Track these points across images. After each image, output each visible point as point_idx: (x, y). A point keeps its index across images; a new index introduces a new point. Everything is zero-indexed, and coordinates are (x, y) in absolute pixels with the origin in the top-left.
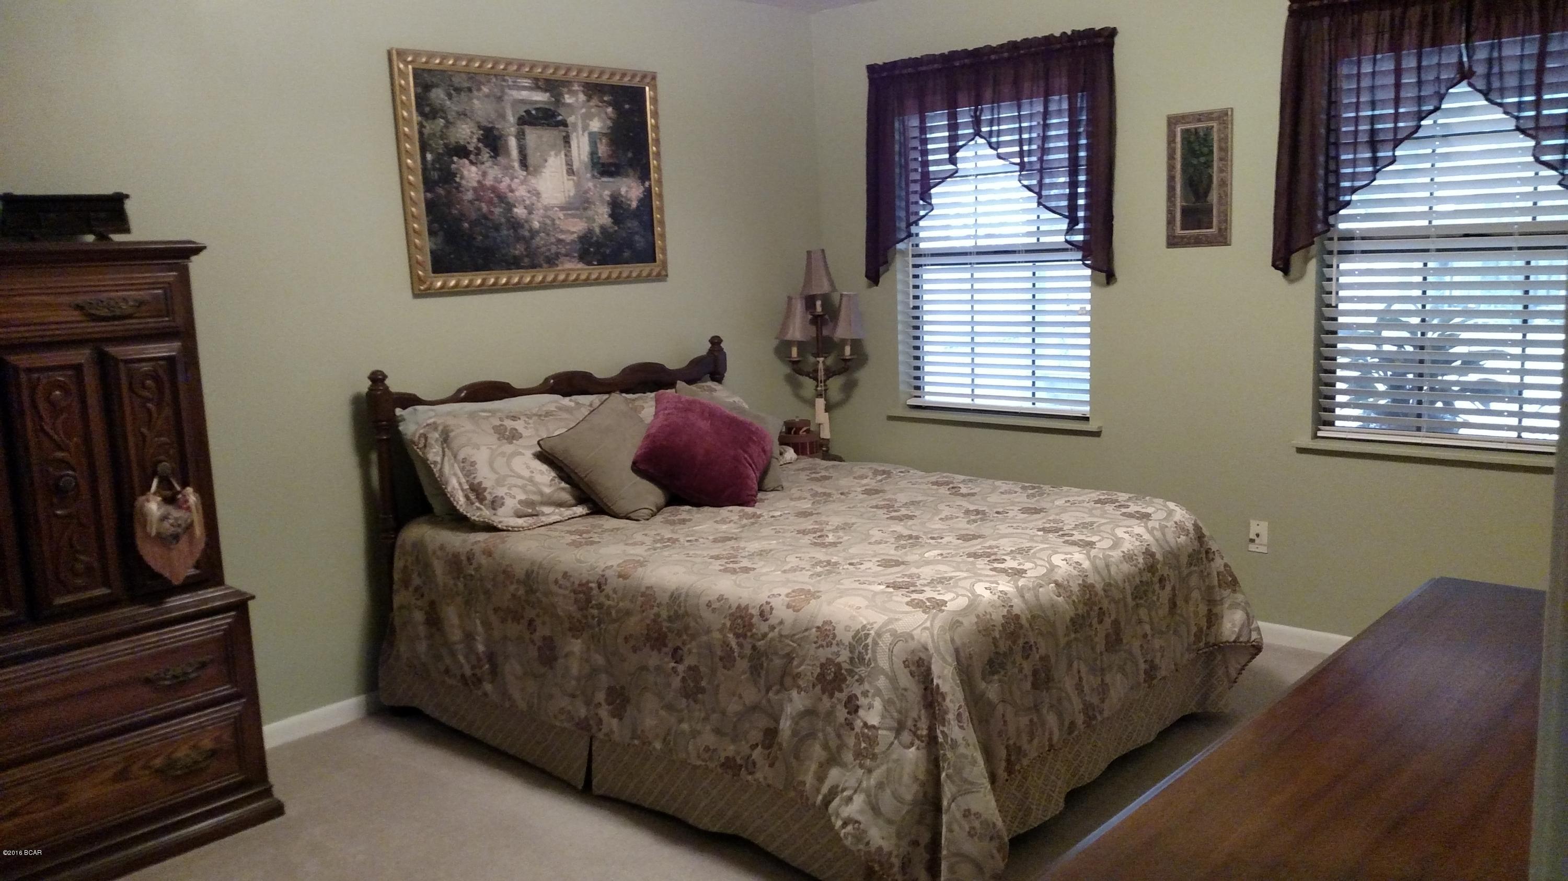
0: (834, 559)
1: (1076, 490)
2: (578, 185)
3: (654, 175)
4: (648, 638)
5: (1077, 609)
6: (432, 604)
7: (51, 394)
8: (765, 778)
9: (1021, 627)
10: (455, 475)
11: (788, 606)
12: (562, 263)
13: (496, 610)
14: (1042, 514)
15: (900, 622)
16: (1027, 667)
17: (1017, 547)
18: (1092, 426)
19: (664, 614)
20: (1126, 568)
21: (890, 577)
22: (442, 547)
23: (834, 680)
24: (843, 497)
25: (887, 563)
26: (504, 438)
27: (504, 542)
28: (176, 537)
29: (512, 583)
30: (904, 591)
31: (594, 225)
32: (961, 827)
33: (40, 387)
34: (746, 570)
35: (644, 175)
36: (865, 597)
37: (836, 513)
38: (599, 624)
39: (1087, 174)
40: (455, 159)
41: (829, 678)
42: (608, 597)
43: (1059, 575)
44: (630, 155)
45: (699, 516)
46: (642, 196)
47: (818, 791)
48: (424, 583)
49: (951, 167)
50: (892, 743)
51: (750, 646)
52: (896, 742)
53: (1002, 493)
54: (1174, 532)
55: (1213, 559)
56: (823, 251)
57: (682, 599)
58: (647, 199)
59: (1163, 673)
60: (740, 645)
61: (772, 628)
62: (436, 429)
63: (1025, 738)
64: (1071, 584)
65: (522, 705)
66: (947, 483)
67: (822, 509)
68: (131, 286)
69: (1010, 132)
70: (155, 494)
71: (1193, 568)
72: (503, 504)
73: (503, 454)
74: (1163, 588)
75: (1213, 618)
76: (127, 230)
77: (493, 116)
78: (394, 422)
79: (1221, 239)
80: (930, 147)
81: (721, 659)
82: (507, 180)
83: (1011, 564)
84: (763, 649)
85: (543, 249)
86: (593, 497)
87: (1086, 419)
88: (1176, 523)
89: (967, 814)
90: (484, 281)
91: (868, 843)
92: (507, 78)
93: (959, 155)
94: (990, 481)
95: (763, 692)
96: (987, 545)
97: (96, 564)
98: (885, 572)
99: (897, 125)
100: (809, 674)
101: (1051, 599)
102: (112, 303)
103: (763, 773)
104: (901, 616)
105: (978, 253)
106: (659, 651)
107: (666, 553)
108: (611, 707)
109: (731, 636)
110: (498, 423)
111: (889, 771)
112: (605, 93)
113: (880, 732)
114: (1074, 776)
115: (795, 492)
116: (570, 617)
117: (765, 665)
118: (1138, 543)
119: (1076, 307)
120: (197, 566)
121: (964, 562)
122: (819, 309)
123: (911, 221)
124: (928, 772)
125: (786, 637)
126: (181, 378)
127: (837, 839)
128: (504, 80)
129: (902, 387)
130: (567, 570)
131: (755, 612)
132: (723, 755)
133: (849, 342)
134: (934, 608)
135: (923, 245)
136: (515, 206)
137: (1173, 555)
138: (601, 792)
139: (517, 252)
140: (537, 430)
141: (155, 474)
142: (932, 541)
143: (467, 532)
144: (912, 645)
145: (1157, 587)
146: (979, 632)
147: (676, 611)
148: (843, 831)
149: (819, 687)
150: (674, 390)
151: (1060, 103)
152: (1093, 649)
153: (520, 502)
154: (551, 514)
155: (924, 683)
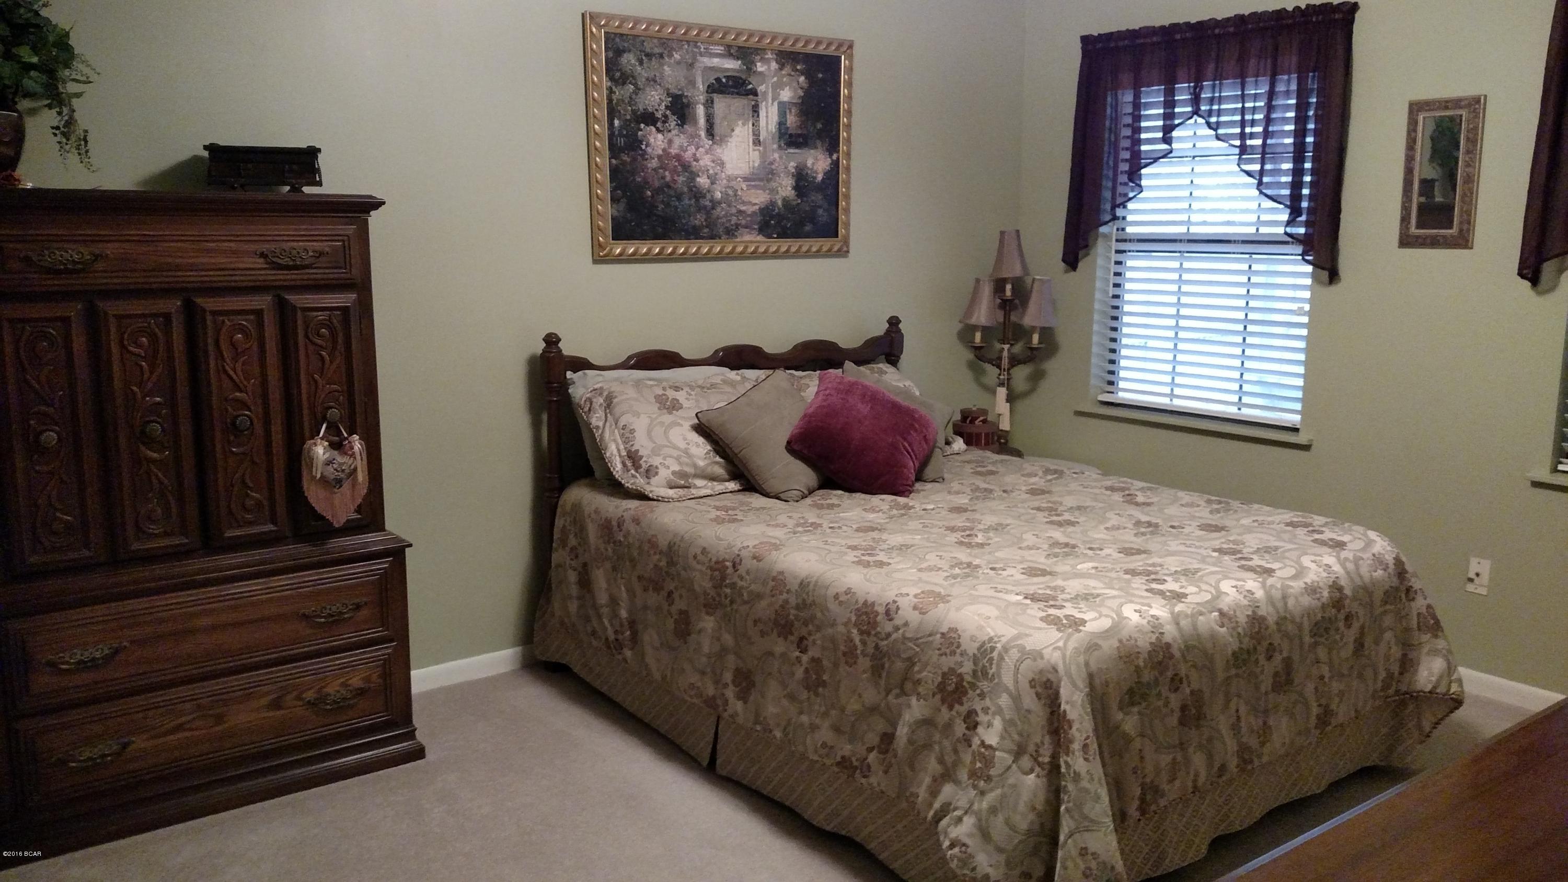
0: (976, 562)
1: (1268, 508)
2: (763, 156)
3: (843, 147)
4: (776, 623)
5: (1241, 642)
6: (585, 565)
7: (232, 337)
8: (879, 784)
9: (1172, 657)
10: (615, 440)
11: (915, 608)
12: (742, 235)
13: (640, 578)
14: (1223, 533)
15: (1030, 638)
16: (1175, 700)
17: (1184, 567)
18: (1301, 439)
19: (793, 601)
20: (1306, 601)
21: (1030, 587)
22: (597, 511)
23: (954, 692)
24: (1005, 495)
25: (1033, 572)
26: (665, 408)
27: (652, 511)
28: (339, 482)
29: (655, 553)
30: (1042, 605)
31: (777, 197)
32: (1076, 865)
33: (224, 330)
34: (881, 564)
35: (833, 146)
36: (998, 608)
37: (993, 512)
38: (732, 602)
39: (1313, 162)
40: (642, 126)
41: (950, 688)
42: (741, 578)
43: (1225, 603)
44: (819, 126)
45: (849, 501)
46: (828, 168)
47: (930, 805)
48: (579, 544)
49: (1165, 147)
50: (1010, 767)
51: (874, 645)
52: (1014, 765)
53: (1182, 505)
54: (1370, 565)
55: (1413, 599)
56: (1018, 231)
57: (811, 587)
58: (833, 173)
59: (1341, 718)
60: (864, 643)
61: (897, 629)
62: (601, 394)
63: (1164, 777)
64: (1238, 613)
65: (657, 676)
66: (1122, 489)
67: (979, 505)
68: (311, 238)
69: (1233, 112)
70: (322, 439)
71: (1388, 607)
72: (657, 473)
73: (662, 423)
74: (1349, 626)
75: (1407, 664)
76: (320, 184)
77: (683, 83)
78: (565, 385)
79: (1461, 241)
80: (1143, 124)
81: (844, 654)
82: (691, 149)
83: (1171, 585)
84: (885, 649)
85: (724, 220)
86: (746, 473)
87: (1296, 430)
88: (1374, 555)
89: (1083, 852)
90: (662, 249)
91: (974, 869)
92: (699, 44)
93: (1175, 134)
94: (1172, 491)
95: (884, 694)
96: (1150, 562)
97: (265, 503)
98: (1028, 581)
99: (1109, 99)
100: (930, 682)
101: (1212, 630)
102: (294, 252)
103: (876, 779)
104: (1032, 631)
105: (1189, 241)
106: (786, 638)
107: (805, 539)
108: (737, 689)
109: (855, 631)
110: (660, 392)
111: (1003, 796)
112: (798, 63)
113: (997, 753)
114: (1222, 821)
115: (955, 486)
116: (706, 594)
117: (887, 666)
118: (1325, 575)
119: (1294, 306)
120: (359, 510)
121: (1119, 579)
122: (1008, 293)
123: (1118, 203)
124: (1048, 802)
125: (910, 639)
126: (354, 327)
127: (944, 860)
128: (696, 47)
129: (1093, 381)
130: (705, 545)
131: (881, 610)
132: (840, 754)
133: (1038, 329)
134: (1070, 627)
135: (1129, 230)
136: (699, 176)
137: (1365, 591)
138: (724, 773)
139: (697, 222)
140: (697, 401)
141: (324, 419)
142: (1090, 553)
143: (619, 498)
144: (1041, 664)
145: (1341, 624)
146: (1120, 657)
147: (804, 600)
148: (950, 852)
149: (938, 697)
150: (841, 370)
151: (1288, 84)
152: (1257, 688)
153: (674, 473)
154: (703, 487)
155: (1050, 707)
